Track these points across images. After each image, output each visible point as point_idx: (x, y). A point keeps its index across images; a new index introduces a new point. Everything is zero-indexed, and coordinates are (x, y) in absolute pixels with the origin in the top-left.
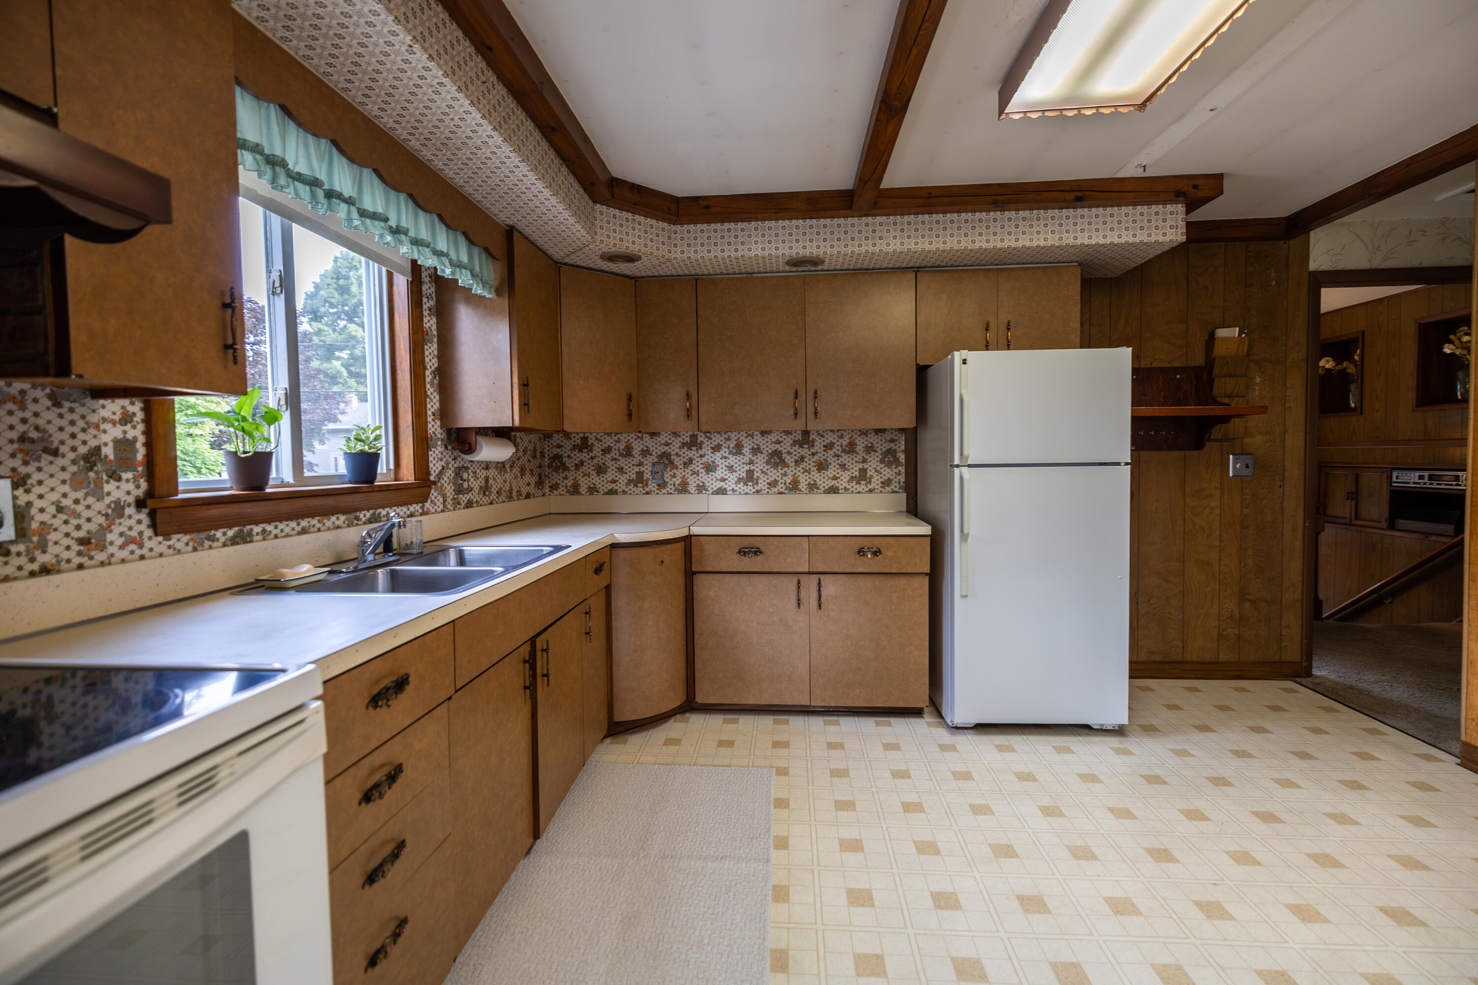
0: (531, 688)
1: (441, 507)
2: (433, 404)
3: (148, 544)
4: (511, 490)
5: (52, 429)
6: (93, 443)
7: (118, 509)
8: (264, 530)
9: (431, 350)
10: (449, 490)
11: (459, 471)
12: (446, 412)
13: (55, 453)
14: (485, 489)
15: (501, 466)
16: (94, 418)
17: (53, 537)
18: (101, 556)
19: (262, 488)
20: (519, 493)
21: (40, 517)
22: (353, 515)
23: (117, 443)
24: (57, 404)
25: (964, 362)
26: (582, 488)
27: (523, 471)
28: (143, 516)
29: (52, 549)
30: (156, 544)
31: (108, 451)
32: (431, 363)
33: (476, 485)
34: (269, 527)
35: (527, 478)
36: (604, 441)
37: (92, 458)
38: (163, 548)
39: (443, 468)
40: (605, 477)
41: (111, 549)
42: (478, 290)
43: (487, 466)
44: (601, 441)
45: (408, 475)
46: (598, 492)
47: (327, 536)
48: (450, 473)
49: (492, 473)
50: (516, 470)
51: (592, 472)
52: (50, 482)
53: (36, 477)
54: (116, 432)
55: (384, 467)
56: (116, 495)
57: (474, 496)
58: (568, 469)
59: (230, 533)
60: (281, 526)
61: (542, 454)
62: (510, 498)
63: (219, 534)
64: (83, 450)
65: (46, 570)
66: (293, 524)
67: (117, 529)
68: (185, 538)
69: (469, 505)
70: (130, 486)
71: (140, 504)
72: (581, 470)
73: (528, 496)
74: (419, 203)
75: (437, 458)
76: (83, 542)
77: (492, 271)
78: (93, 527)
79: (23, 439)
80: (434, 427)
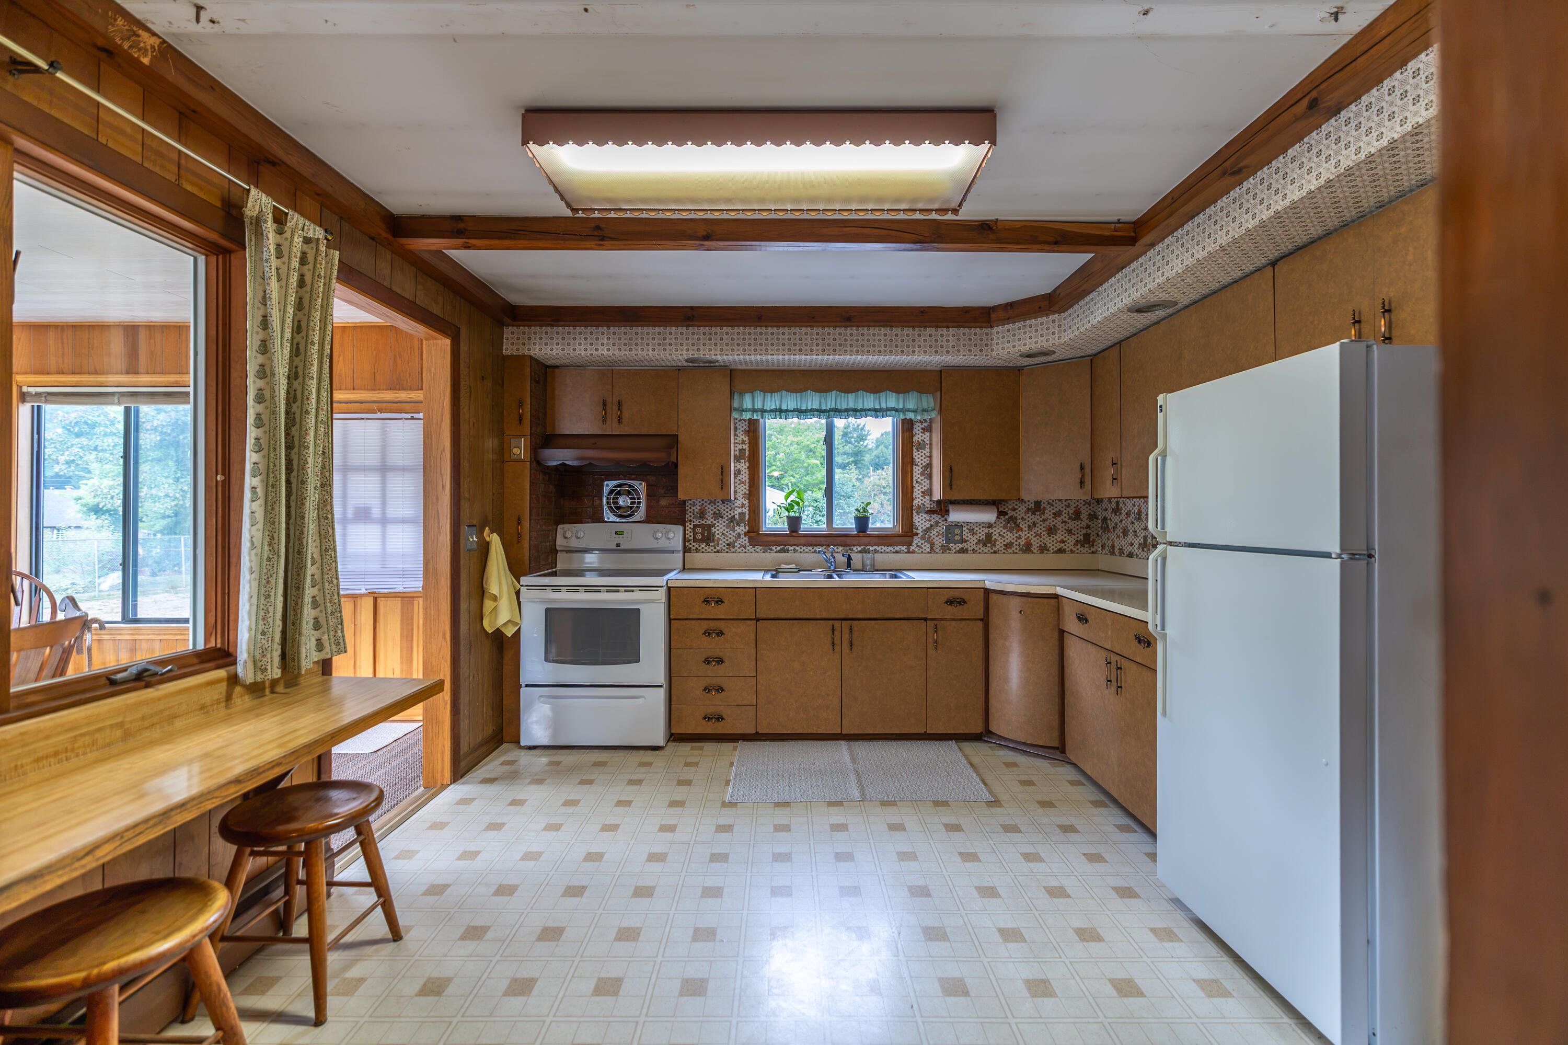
1: (928, 550)
3: (748, 548)
4: (1029, 545)
5: (722, 510)
6: (733, 514)
7: (739, 535)
8: (795, 549)
9: (923, 454)
10: (938, 540)
11: (950, 528)
13: (722, 517)
14: (986, 542)
15: (1013, 526)
16: (733, 506)
17: (721, 542)
18: (733, 550)
19: (796, 531)
20: (1044, 548)
21: (717, 536)
22: (848, 548)
23: (739, 514)
24: (724, 503)
26: (1034, 547)
27: (1051, 530)
28: (746, 538)
29: (720, 546)
30: (749, 548)
31: (737, 517)
32: (923, 461)
33: (972, 538)
34: (797, 548)
35: (1061, 536)
36: (1055, 505)
37: (732, 519)
38: (752, 550)
39: (931, 526)
40: (1055, 537)
41: (736, 548)
43: (989, 525)
44: (1053, 505)
45: (898, 530)
46: (1048, 550)
48: (939, 529)
50: (1040, 529)
51: (1043, 533)
52: (721, 526)
53: (717, 524)
54: (740, 510)
56: (739, 531)
57: (969, 546)
58: (1021, 530)
59: (779, 548)
60: (803, 548)
61: (1093, 517)
62: (1027, 550)
63: (774, 548)
64: (730, 516)
65: (718, 552)
66: (811, 548)
67: (738, 542)
68: (760, 548)
69: (963, 551)
70: (743, 528)
71: (745, 534)
72: (1034, 531)
73: (1061, 551)
75: (924, 519)
76: (728, 545)
78: (731, 540)
79: (715, 513)
80: (923, 500)
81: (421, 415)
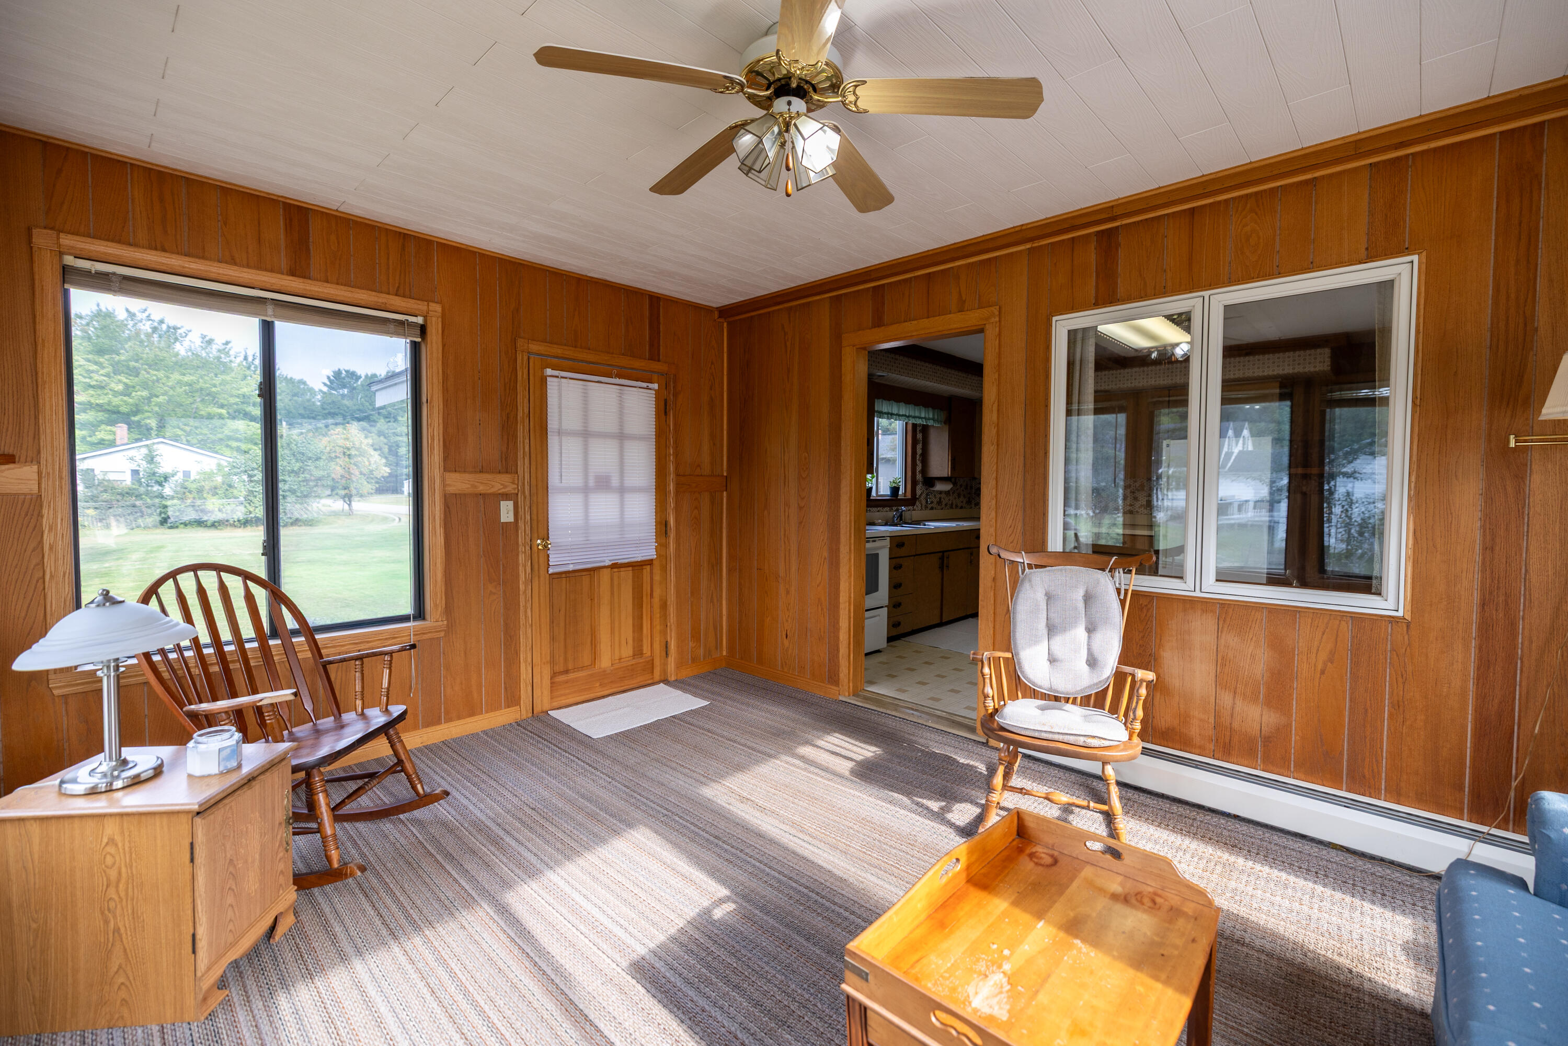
0: (941, 568)
1: (920, 508)
2: (919, 468)
4: (952, 504)
9: (919, 447)
10: (924, 502)
11: (927, 495)
12: (924, 471)
14: (939, 503)
15: (947, 493)
20: (957, 506)
22: (891, 508)
25: (1168, 445)
27: (959, 496)
32: (919, 451)
33: (935, 501)
35: (962, 499)
39: (922, 493)
42: (936, 425)
43: (941, 492)
45: (909, 496)
47: (885, 513)
48: (924, 495)
49: (943, 496)
50: (956, 495)
55: (900, 493)
57: (934, 505)
61: (971, 488)
62: (951, 507)
69: (932, 508)
73: (961, 507)
74: (916, 404)
75: (919, 489)
77: (943, 416)
80: (919, 477)
81: (656, 386)
